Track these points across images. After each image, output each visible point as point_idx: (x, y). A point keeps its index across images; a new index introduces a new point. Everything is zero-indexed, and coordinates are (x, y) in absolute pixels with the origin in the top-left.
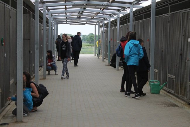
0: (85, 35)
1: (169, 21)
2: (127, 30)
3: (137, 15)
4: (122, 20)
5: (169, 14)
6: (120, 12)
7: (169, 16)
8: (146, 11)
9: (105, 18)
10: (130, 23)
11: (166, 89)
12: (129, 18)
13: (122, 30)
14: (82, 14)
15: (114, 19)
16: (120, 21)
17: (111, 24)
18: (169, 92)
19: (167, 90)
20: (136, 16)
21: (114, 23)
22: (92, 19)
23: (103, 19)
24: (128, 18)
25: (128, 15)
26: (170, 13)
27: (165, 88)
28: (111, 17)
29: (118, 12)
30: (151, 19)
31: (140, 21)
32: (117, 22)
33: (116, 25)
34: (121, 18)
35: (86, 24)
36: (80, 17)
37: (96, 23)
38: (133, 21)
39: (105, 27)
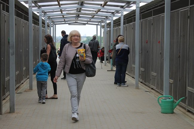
0: (90, 37)
1: (189, 17)
2: (132, 30)
3: (145, 11)
4: (126, 19)
5: (189, 7)
6: (124, 9)
7: (189, 10)
8: (156, 6)
9: (107, 17)
10: (136, 22)
11: (185, 107)
12: (135, 15)
13: (126, 30)
14: (80, 11)
15: (117, 18)
16: (124, 20)
17: (114, 24)
18: (189, 111)
19: (187, 108)
20: (143, 13)
21: (117, 23)
22: (93, 18)
23: (105, 18)
24: (133, 16)
25: (134, 12)
26: (191, 6)
27: (183, 104)
28: (114, 15)
29: (122, 9)
30: (165, 15)
31: (149, 18)
32: (120, 21)
33: (119, 25)
34: (125, 16)
35: (87, 24)
36: (78, 16)
37: (97, 23)
38: (140, 19)
39: (108, 28)
